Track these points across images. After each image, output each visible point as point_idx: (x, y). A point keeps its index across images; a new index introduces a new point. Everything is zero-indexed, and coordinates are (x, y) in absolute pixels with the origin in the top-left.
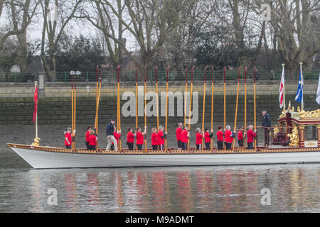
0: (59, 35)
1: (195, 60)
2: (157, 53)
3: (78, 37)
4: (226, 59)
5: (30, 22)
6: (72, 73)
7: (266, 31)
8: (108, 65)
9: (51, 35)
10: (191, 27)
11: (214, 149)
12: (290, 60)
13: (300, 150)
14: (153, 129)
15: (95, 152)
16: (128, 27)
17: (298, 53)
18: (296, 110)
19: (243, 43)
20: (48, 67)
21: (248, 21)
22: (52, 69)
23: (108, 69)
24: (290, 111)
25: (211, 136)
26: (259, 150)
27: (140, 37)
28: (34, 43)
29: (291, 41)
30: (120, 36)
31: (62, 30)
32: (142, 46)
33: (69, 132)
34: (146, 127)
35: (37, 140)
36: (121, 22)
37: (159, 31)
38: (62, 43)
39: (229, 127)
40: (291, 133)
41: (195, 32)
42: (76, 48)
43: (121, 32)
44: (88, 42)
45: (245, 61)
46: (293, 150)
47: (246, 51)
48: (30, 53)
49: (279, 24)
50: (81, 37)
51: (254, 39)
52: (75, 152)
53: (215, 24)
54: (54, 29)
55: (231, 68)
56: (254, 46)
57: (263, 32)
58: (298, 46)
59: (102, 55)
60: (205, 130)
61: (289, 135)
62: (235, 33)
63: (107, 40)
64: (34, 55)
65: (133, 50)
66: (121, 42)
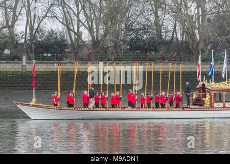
0: (37, 29)
1: (129, 47)
2: (102, 42)
3: (50, 30)
4: (150, 47)
5: (17, 20)
6: (45, 55)
7: (177, 28)
8: (69, 50)
9: (31, 29)
10: (126, 25)
11: (153, 107)
12: (193, 48)
13: (211, 109)
14: (112, 93)
15: (73, 109)
16: (83, 24)
17: (198, 43)
18: (208, 82)
19: (161, 36)
20: (29, 50)
21: (165, 21)
22: (31, 52)
23: (70, 52)
24: (205, 83)
25: (151, 99)
26: (183, 109)
27: (92, 31)
28: (19, 34)
29: (194, 35)
30: (78, 30)
31: (39, 25)
32: (93, 37)
33: (56, 95)
34: (107, 92)
35: (34, 100)
36: (79, 21)
37: (104, 27)
38: (39, 34)
39: (163, 93)
40: (205, 97)
41: (129, 28)
42: (48, 38)
43: (78, 27)
44: (56, 34)
45: (162, 48)
46: (206, 109)
47: (163, 42)
48: (17, 41)
49: (186, 24)
50: (52, 30)
51: (168, 34)
52: (60, 108)
53: (143, 23)
54: (33, 25)
55: (153, 53)
56: (168, 38)
57: (175, 29)
58: (198, 38)
59: (66, 43)
60: (148, 95)
61: (204, 99)
62: (156, 29)
63: (69, 33)
64: (20, 42)
65: (87, 40)
66: (79, 34)
